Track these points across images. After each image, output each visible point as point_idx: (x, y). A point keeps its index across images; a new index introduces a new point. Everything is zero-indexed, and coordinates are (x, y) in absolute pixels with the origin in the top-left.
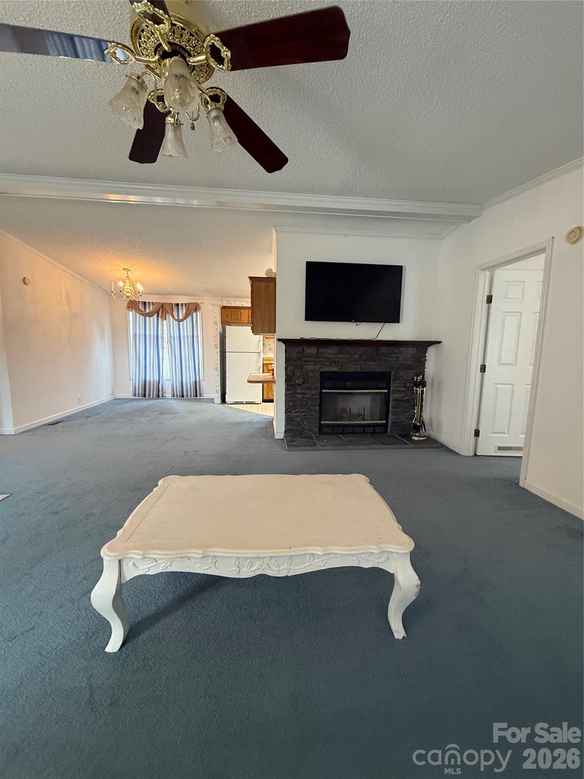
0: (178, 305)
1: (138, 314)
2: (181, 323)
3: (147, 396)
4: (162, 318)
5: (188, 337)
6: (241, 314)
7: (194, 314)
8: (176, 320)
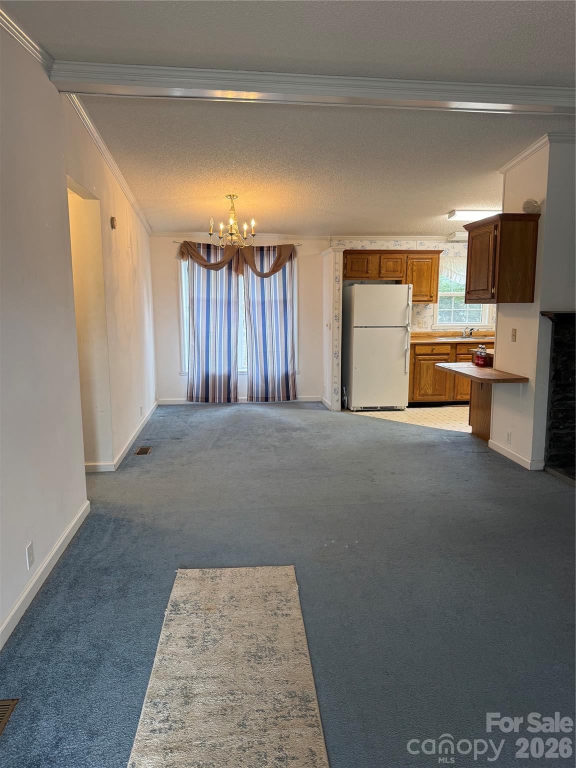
0: (262, 249)
1: (196, 265)
2: (266, 280)
3: (210, 399)
4: (236, 271)
5: (276, 302)
6: (367, 262)
7: (288, 265)
8: (258, 274)
